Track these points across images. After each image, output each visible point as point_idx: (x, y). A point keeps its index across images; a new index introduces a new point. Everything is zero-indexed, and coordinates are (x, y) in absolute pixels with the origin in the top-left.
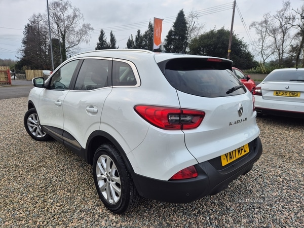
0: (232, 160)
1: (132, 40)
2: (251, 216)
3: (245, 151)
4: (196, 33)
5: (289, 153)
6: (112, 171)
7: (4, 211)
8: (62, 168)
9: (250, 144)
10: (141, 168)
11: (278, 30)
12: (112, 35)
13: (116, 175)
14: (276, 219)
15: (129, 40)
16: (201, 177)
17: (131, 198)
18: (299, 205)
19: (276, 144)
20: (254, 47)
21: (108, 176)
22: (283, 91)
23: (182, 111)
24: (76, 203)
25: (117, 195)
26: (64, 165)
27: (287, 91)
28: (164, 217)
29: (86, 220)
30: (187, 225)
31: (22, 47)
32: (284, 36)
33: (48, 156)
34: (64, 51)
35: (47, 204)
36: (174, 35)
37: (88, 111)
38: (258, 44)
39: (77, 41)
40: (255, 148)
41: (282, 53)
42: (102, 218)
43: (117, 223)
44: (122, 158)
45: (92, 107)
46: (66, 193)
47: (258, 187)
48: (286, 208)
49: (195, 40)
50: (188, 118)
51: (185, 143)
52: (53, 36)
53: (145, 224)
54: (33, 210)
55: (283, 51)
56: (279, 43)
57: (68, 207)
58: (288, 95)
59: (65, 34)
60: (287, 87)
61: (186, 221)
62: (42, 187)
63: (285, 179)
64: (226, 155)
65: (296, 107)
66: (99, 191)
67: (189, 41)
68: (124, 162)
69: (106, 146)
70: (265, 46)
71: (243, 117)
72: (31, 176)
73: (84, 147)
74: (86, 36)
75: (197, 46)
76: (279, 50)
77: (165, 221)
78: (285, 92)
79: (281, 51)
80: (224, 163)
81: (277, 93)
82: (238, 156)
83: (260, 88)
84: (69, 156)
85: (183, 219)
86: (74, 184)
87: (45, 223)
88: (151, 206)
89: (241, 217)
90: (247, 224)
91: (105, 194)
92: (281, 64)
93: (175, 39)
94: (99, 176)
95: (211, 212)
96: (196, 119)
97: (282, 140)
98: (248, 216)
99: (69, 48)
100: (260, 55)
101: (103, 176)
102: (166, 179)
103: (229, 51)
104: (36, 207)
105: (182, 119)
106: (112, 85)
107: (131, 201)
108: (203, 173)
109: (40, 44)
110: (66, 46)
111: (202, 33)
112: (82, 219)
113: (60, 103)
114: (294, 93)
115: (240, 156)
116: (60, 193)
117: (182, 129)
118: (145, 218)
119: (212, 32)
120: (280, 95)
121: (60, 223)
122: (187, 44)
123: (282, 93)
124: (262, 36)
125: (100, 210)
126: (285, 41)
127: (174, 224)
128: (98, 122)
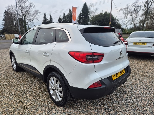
0: (117, 77)
1: (61, 18)
2: (127, 104)
3: (123, 73)
4: (93, 15)
5: (142, 73)
6: (57, 85)
7: (1, 108)
8: (30, 85)
9: (125, 69)
10: (72, 83)
11: (133, 12)
12: (50, 16)
13: (60, 87)
14: (139, 105)
15: (59, 18)
16: (103, 86)
17: (68, 98)
18: (149, 97)
19: (136, 68)
20: (122, 21)
21: (55, 88)
22: (138, 42)
23: (93, 54)
24: (39, 102)
25: (60, 97)
26: (31, 83)
27: (140, 43)
28: (84, 107)
29: (45, 111)
30: (96, 110)
31: (3, 22)
32: (136, 15)
33: (21, 79)
34: (25, 24)
35: (24, 104)
36: (82, 15)
37: (44, 55)
38: (124, 19)
39: (32, 19)
40: (127, 71)
41: (136, 24)
42: (53, 109)
43: (61, 111)
44: (63, 78)
45: (45, 53)
46: (33, 97)
47: (129, 89)
48: (143, 99)
49: (93, 18)
50: (96, 57)
51: (95, 70)
52: (19, 17)
53: (75, 111)
54: (17, 107)
55: (136, 23)
56: (134, 18)
57: (35, 105)
58: (140, 44)
59: (25, 16)
60: (140, 40)
61: (95, 108)
62: (20, 95)
63: (142, 85)
64: (115, 75)
65: (144, 50)
66: (51, 95)
67: (90, 18)
68: (64, 80)
69: (53, 73)
70: (127, 20)
71: (122, 56)
72: (14, 89)
73: (42, 73)
74: (37, 16)
75: (94, 21)
76: (134, 22)
77: (85, 109)
78: (139, 43)
79: (135, 23)
80: (114, 79)
81: (135, 44)
82: (120, 75)
83: (127, 41)
84: (33, 78)
85: (94, 107)
86: (37, 92)
87: (24, 113)
88: (78, 102)
89: (122, 105)
90: (126, 108)
91: (54, 97)
92: (135, 29)
93: (83, 17)
94: (50, 88)
95: (107, 103)
96: (100, 58)
97: (138, 66)
98: (126, 104)
99: (28, 23)
100: (125, 25)
101: (53, 88)
102: (86, 88)
103: (110, 23)
104: (18, 105)
105: (93, 58)
106: (56, 42)
107: (68, 99)
108: (104, 84)
109: (13, 21)
110: (26, 22)
111: (97, 14)
112: (43, 110)
113: (28, 51)
114: (143, 43)
115: (121, 75)
116: (30, 97)
117: (93, 63)
118: (75, 108)
119: (101, 14)
120: (137, 44)
121: (32, 113)
122: (89, 20)
123: (137, 43)
124: (126, 15)
125: (52, 105)
126: (137, 18)
127: (90, 110)
128: (49, 61)
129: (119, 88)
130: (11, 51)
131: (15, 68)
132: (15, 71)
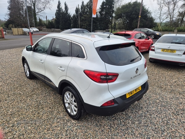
0: (132, 95)
1: (79, 8)
2: (140, 120)
3: (139, 90)
4: (119, 4)
5: (165, 86)
6: (73, 100)
7: (19, 118)
8: (45, 95)
9: (142, 86)
10: (87, 100)
11: (171, 2)
12: (65, 4)
13: (75, 101)
14: (152, 122)
15: (77, 8)
16: (116, 105)
17: (82, 113)
18: (164, 115)
19: (159, 80)
20: (155, 14)
21: (70, 102)
22: (167, 49)
23: (107, 74)
24: (54, 114)
25: (75, 111)
26: (45, 94)
27: (168, 49)
28: (98, 121)
29: (60, 123)
30: (109, 125)
31: (8, 12)
32: (174, 6)
33: (36, 88)
34: (35, 15)
35: (40, 115)
36: (105, 5)
37: (59, 69)
38: (158, 12)
39: (43, 8)
40: (144, 88)
41: (173, 18)
42: (68, 122)
43: (75, 124)
44: (77, 94)
45: (61, 67)
46: (49, 109)
47: (146, 105)
48: (158, 116)
49: (118, 9)
50: (110, 77)
51: (108, 89)
52: (28, 5)
53: (89, 125)
54: (34, 118)
55: (173, 16)
56: (171, 11)
57: (51, 117)
58: (169, 52)
59: (35, 3)
60: (169, 47)
61: (109, 123)
62: (36, 106)
63: (160, 101)
64: (129, 93)
65: (173, 58)
66: (66, 108)
67: (115, 9)
68: (78, 96)
69: (68, 87)
70: (162, 13)
71: (138, 73)
72: (29, 100)
73: (57, 86)
74: (49, 4)
75: (120, 13)
76: (171, 16)
77: (99, 123)
78: (167, 50)
80: (128, 97)
81: (163, 50)
82: (135, 93)
83: (154, 47)
84: (48, 88)
85: (108, 122)
86: (52, 104)
87: (41, 125)
88: (92, 116)
89: (135, 120)
90: (138, 124)
91: (69, 110)
92: (171, 25)
93: (106, 7)
94: (65, 101)
95: (121, 118)
96: (115, 77)
97: (163, 78)
98: (139, 120)
99: (38, 12)
100: (159, 19)
101: (68, 102)
102: (99, 106)
103: (140, 17)
104: (35, 116)
105: (107, 77)
106: (72, 56)
107: (82, 114)
108: (117, 103)
109: (20, 10)
110: (36, 12)
111: (124, 4)
112: (58, 122)
113: (42, 61)
114: (173, 51)
115: (136, 92)
116: (46, 109)
117: (107, 82)
118: (89, 122)
119: (129, 3)
120: (165, 51)
121: (48, 124)
122: (113, 11)
123: (166, 50)
124: (161, 6)
125: (67, 118)
126: (175, 10)
127: (103, 124)
128: (65, 76)
129: (136, 102)
130: (23, 57)
131: (28, 75)
132: (28, 78)
